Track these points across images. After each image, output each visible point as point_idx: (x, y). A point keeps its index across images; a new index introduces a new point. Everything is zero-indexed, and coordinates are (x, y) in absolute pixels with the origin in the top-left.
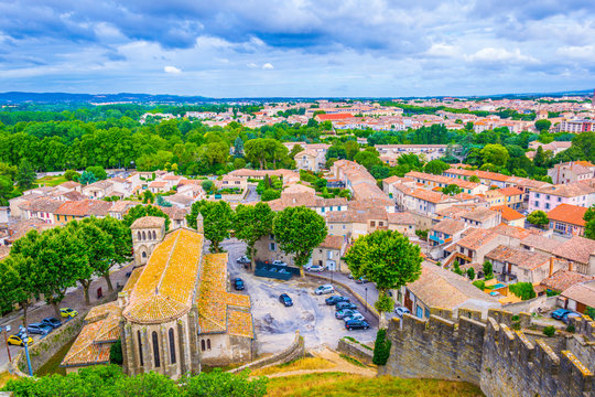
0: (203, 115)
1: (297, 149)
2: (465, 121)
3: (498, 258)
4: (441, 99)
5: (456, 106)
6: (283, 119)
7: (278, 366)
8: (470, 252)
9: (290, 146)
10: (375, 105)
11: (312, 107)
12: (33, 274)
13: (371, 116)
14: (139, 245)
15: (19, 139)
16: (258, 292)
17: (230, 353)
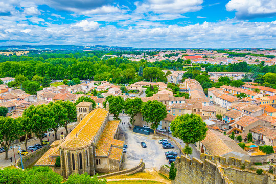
0: (129, 56)
1: (169, 73)
2: (260, 60)
3: (257, 131)
4: (250, 49)
5: (258, 53)
6: (167, 58)
7: (127, 175)
8: (242, 128)
9: (165, 71)
10: (214, 52)
11: (182, 52)
12: (29, 124)
13: (211, 58)
14: (79, 114)
15: (46, 65)
16: (132, 140)
17: (109, 167)
